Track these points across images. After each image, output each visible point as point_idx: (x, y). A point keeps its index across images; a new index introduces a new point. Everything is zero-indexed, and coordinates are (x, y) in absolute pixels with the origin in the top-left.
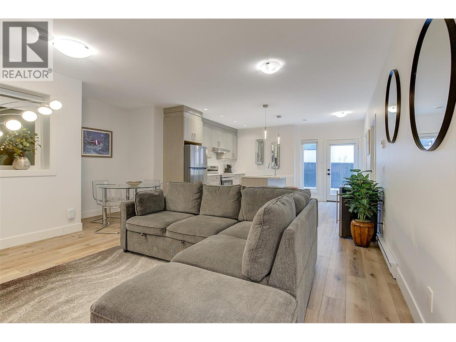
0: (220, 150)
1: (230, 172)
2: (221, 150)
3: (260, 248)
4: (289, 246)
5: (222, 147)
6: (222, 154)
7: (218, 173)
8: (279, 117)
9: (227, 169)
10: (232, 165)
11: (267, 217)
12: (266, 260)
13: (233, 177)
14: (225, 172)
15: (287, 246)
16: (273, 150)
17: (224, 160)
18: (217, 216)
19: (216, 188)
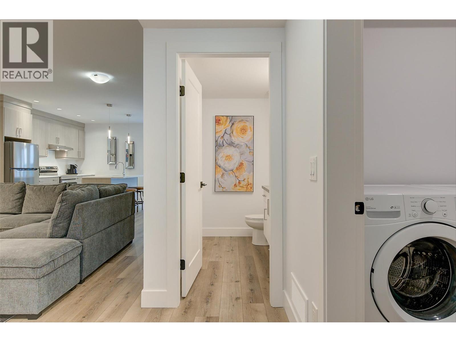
0: (58, 147)
1: (74, 174)
2: (60, 147)
3: (60, 217)
4: (79, 214)
5: (62, 143)
6: (62, 152)
7: (57, 175)
8: (128, 115)
9: (70, 170)
10: (77, 166)
11: (64, 197)
12: (64, 224)
13: (78, 179)
14: (67, 174)
15: (78, 214)
16: (128, 149)
17: (65, 159)
18: (41, 212)
19: (41, 187)
